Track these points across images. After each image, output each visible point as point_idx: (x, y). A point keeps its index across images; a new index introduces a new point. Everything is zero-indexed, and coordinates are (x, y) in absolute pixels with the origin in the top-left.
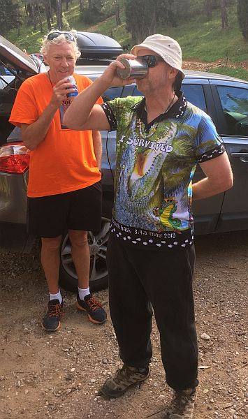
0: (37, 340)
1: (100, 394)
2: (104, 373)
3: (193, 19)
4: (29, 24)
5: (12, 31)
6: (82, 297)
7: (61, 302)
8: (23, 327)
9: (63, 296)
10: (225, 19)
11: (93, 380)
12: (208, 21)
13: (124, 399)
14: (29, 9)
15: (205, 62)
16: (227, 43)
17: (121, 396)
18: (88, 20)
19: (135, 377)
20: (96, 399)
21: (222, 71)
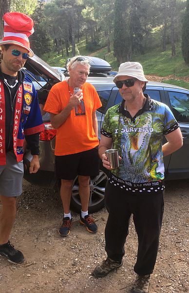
0: (56, 241)
1: (93, 275)
2: (95, 262)
3: (154, 50)
4: (56, 51)
5: (45, 54)
6: (83, 216)
7: (70, 218)
8: (48, 233)
9: (72, 215)
10: (174, 51)
11: (88, 266)
12: (163, 51)
13: (107, 278)
14: (55, 41)
15: (161, 76)
16: (175, 65)
17: (105, 276)
18: (91, 49)
19: (114, 265)
20: (90, 278)
21: (171, 82)
